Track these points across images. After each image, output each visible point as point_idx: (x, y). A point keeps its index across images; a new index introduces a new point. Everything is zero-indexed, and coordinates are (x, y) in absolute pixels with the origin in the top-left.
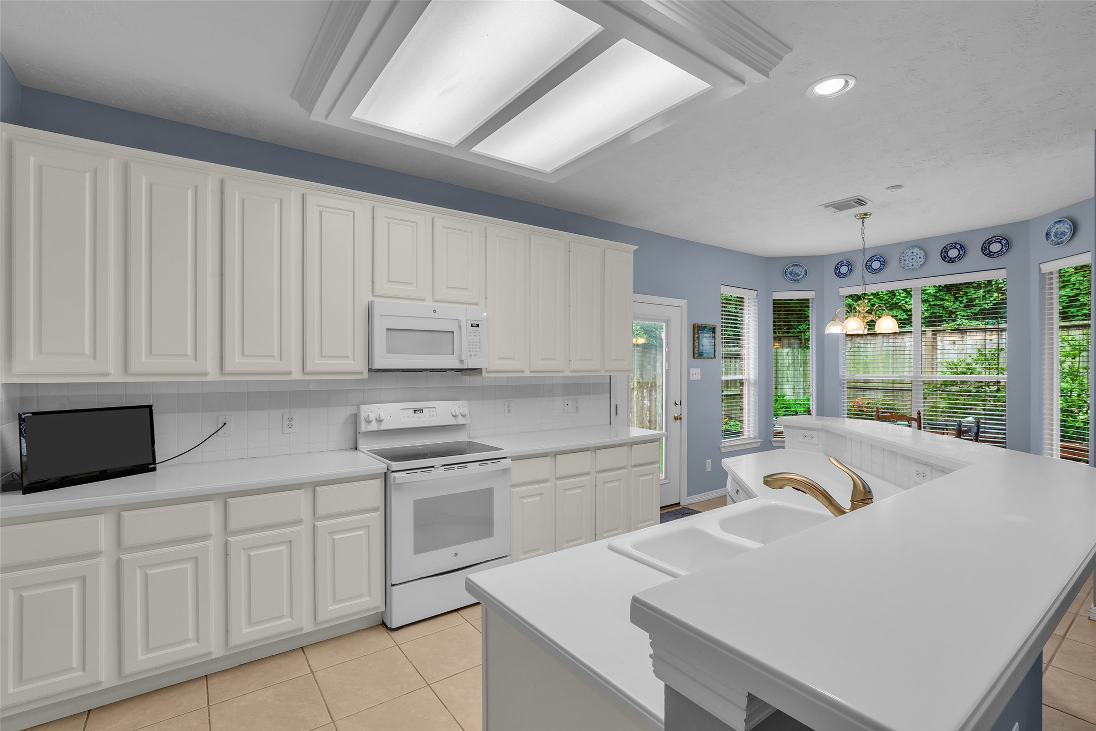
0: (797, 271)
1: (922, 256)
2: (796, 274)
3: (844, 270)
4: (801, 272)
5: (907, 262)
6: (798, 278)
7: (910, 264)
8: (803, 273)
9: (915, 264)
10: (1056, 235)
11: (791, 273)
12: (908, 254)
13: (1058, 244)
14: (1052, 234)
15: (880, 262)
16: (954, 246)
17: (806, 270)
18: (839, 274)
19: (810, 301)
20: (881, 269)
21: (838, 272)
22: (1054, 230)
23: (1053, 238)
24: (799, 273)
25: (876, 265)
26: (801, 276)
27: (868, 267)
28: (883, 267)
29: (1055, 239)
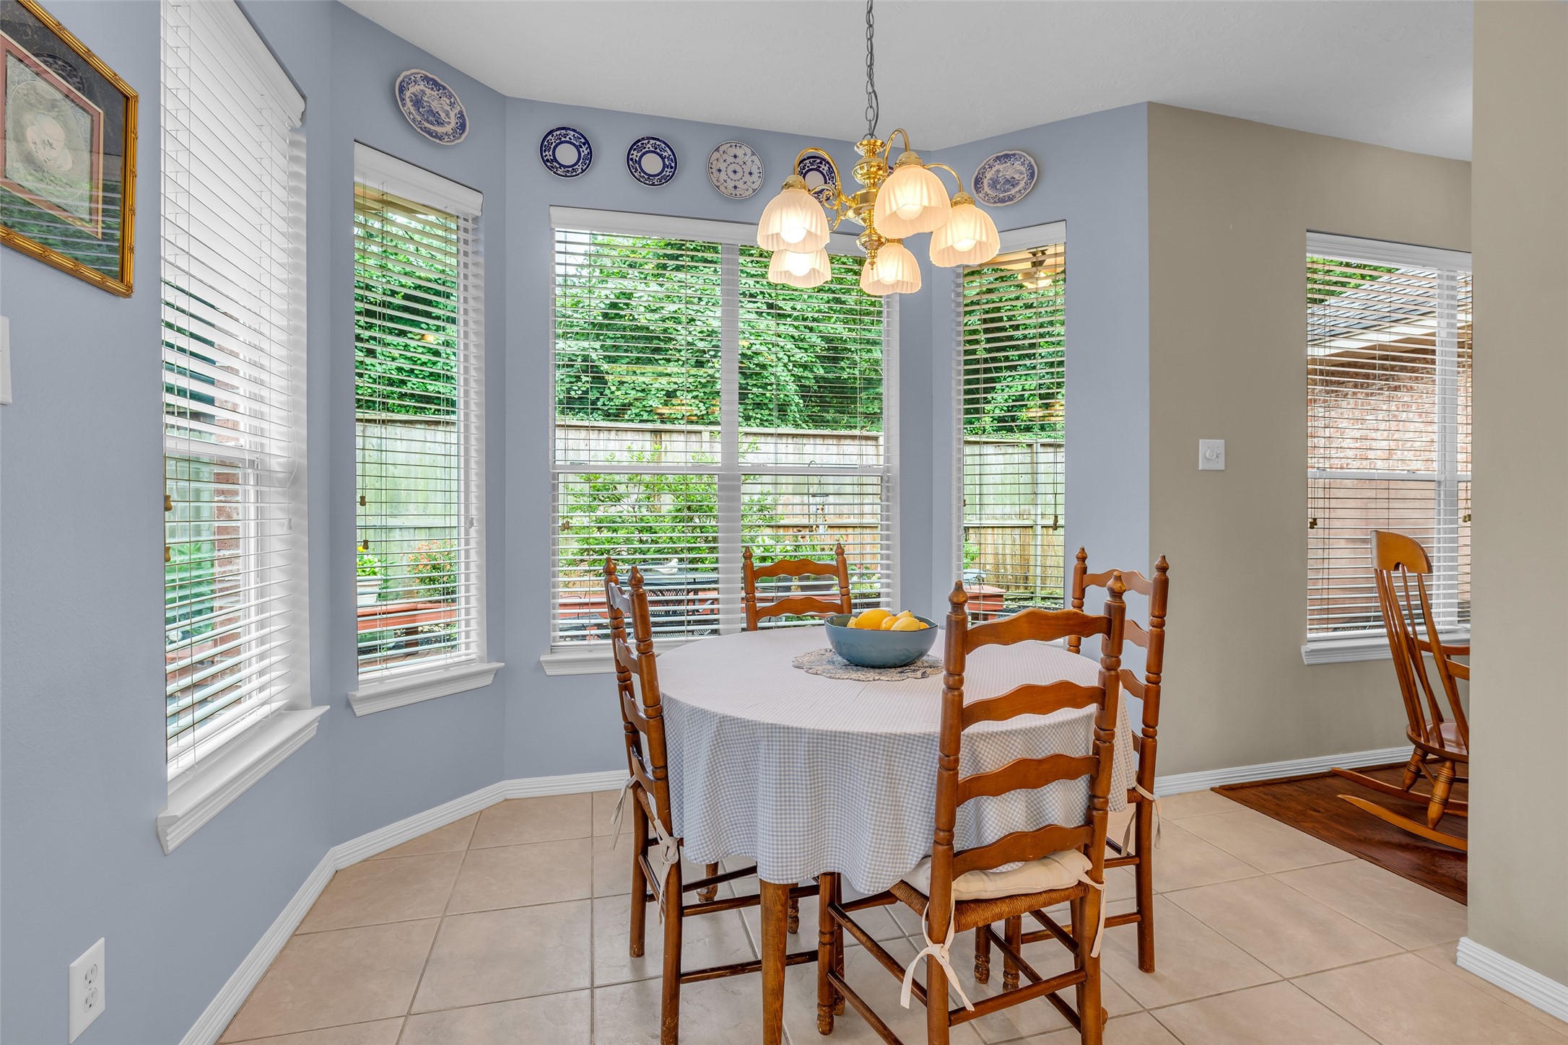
0: (435, 106)
1: (755, 171)
2: (431, 112)
3: (567, 154)
4: (448, 115)
5: (723, 176)
6: (440, 130)
7: (730, 184)
8: (453, 121)
9: (740, 184)
10: (994, 183)
11: (418, 103)
12: (725, 157)
13: (1002, 201)
14: (986, 182)
15: (663, 158)
16: (814, 164)
17: (461, 113)
18: (551, 163)
20: (668, 179)
21: (548, 155)
22: (989, 175)
23: (986, 189)
24: (443, 115)
25: (652, 164)
26: (448, 129)
27: (633, 165)
28: (668, 172)
29: (992, 193)
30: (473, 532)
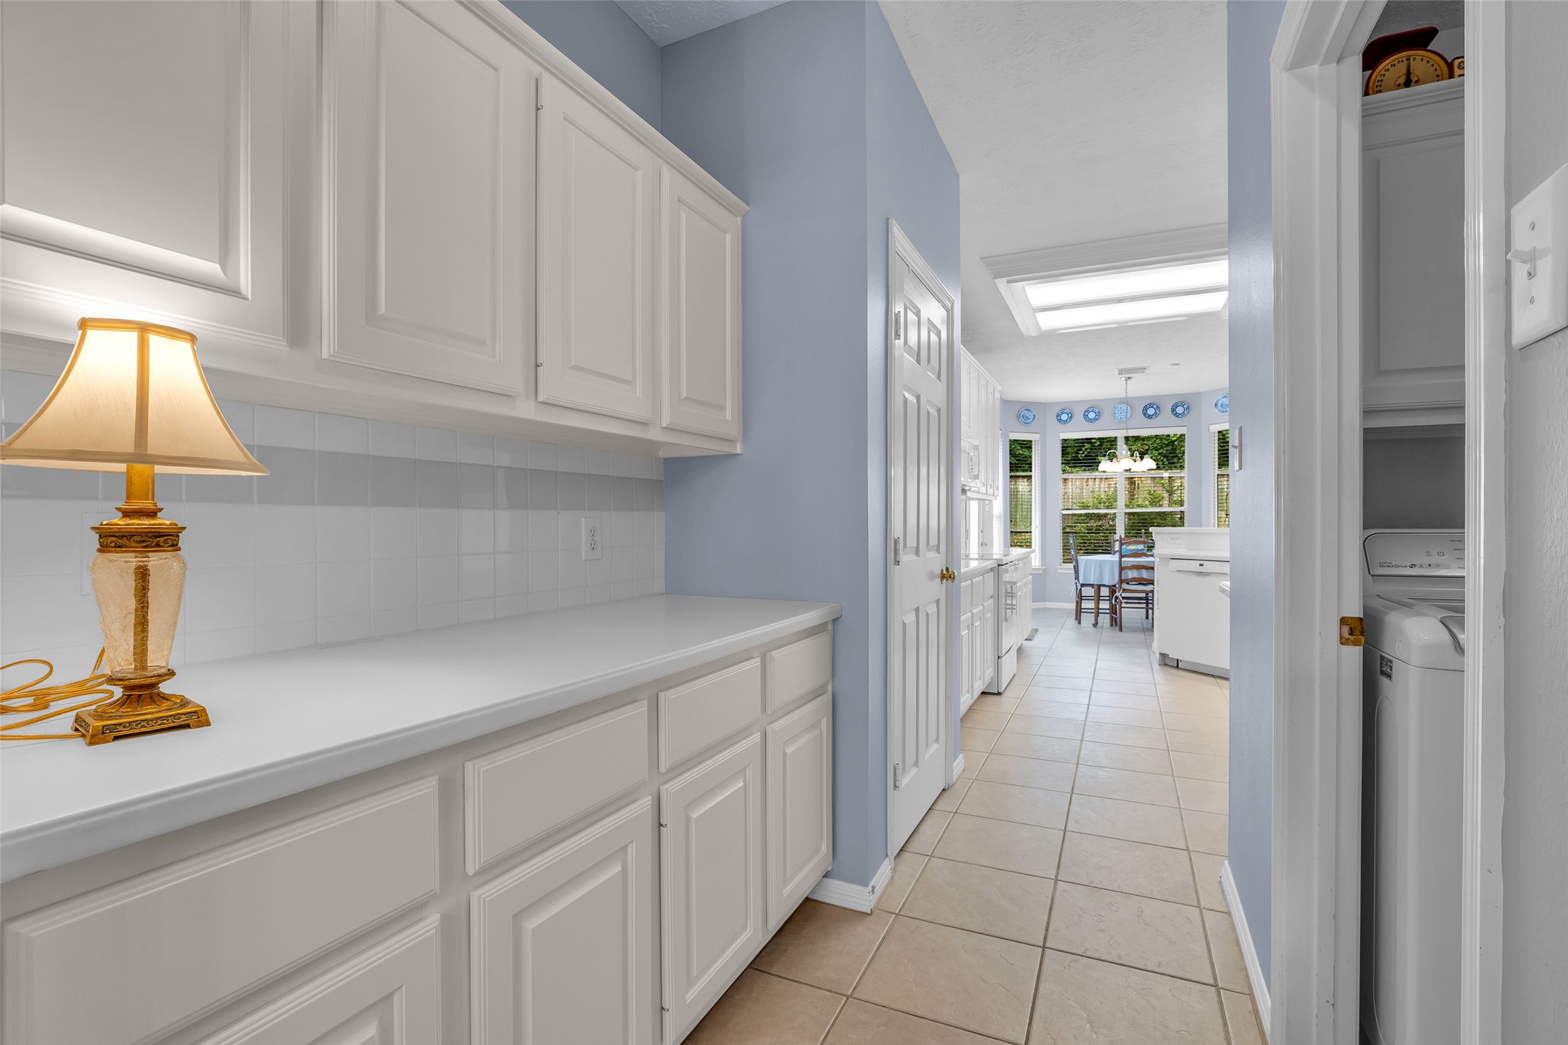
0: (1027, 415)
1: (1128, 411)
2: (1027, 417)
3: (1064, 417)
5: (1117, 415)
6: (1028, 421)
7: (1119, 417)
8: (1032, 417)
9: (1122, 417)
10: (1222, 405)
11: (1023, 416)
12: (1117, 409)
13: (1224, 412)
14: (1219, 405)
15: (1095, 413)
16: (1151, 405)
17: (1034, 415)
18: (1060, 421)
19: (1033, 443)
20: (1097, 420)
21: (1059, 418)
22: (1220, 402)
23: (1219, 407)
24: (1029, 417)
25: (1092, 415)
26: (1031, 420)
27: (1085, 416)
28: (1097, 417)
29: (1221, 409)
30: (1037, 529)
